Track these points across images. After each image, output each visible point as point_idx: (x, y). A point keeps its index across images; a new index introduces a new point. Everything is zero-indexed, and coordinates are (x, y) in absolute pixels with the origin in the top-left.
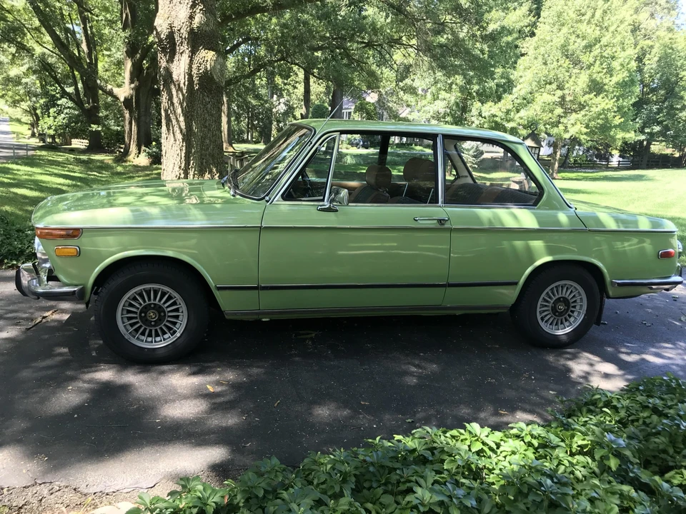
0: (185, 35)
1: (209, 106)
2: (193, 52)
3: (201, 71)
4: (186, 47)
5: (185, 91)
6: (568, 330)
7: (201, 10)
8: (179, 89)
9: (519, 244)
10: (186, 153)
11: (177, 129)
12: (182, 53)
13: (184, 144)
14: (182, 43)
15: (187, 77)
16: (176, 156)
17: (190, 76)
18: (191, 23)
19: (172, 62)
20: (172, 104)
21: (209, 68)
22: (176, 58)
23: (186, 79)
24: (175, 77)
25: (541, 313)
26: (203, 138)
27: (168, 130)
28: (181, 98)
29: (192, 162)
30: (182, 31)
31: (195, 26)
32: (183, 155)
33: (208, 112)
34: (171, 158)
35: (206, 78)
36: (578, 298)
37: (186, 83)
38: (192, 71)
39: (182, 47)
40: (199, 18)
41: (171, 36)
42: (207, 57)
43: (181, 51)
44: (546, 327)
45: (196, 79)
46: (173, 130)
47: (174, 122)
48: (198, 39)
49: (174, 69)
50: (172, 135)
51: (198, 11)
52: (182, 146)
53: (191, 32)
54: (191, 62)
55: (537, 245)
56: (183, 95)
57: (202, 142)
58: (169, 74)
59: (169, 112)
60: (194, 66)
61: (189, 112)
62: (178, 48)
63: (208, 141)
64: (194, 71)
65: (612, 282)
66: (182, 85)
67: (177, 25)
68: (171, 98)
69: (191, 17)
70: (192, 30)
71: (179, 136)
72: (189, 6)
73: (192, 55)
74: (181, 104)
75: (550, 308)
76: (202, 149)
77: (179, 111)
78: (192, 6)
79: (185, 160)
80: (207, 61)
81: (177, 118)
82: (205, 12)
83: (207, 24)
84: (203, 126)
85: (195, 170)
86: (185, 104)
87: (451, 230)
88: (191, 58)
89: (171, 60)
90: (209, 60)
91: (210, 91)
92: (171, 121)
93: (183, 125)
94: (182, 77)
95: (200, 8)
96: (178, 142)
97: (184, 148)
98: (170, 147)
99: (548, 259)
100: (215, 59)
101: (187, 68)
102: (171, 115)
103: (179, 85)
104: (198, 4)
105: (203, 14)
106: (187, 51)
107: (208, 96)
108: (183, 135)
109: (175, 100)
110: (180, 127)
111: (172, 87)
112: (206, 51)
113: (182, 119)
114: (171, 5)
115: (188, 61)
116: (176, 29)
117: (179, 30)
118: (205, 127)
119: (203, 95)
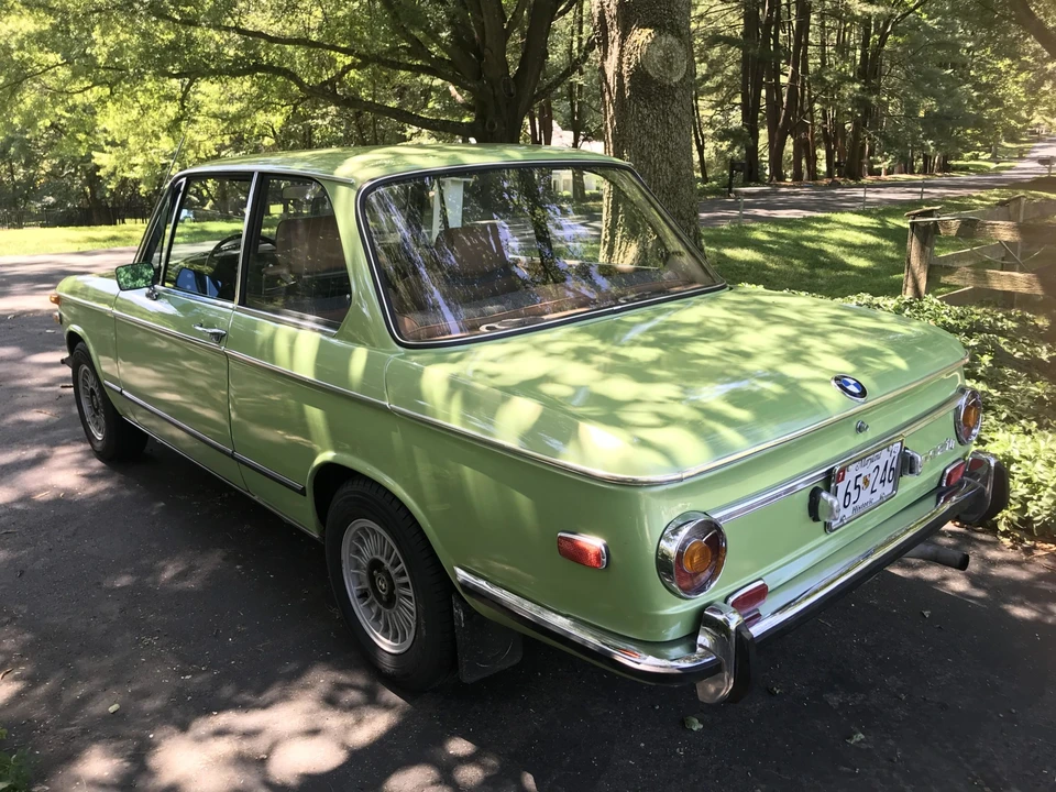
0: (615, 11)
1: (648, 122)
2: (624, 38)
3: (631, 67)
4: (617, 30)
5: (614, 102)
8: (611, 100)
10: (613, 203)
12: (613, 42)
14: (612, 26)
15: (616, 78)
17: (620, 76)
19: (606, 57)
21: (641, 60)
22: (609, 50)
23: (616, 83)
24: (608, 80)
29: (620, 217)
30: (611, 6)
33: (647, 133)
35: (640, 76)
37: (616, 89)
38: (621, 68)
39: (612, 32)
41: (602, 13)
42: (642, 36)
43: (612, 38)
45: (626, 81)
48: (630, 15)
49: (608, 67)
53: (622, 4)
54: (622, 51)
56: (613, 109)
60: (625, 60)
61: (619, 136)
62: (609, 34)
64: (625, 68)
66: (612, 93)
70: (622, 1)
73: (623, 42)
80: (639, 47)
84: (638, 155)
85: (624, 230)
86: (615, 123)
88: (622, 47)
89: (605, 55)
90: (641, 44)
91: (648, 97)
94: (612, 79)
100: (650, 40)
101: (617, 64)
106: (617, 37)
107: (646, 107)
112: (640, 30)
113: (611, 147)
115: (618, 53)
116: (606, 5)
117: (608, 6)
118: (643, 158)
119: (639, 106)
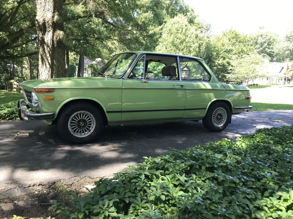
0: (51, 24)
1: (61, 54)
3: (57, 39)
4: (51, 29)
5: (50, 47)
6: (222, 125)
7: (57, 14)
8: (48, 46)
9: (206, 94)
10: (51, 73)
11: (47, 63)
12: (49, 31)
13: (50, 69)
14: (49, 27)
15: (51, 41)
16: (46, 74)
17: (53, 41)
18: (53, 19)
19: (45, 35)
20: (45, 52)
21: (61, 38)
22: (47, 33)
23: (51, 42)
24: (46, 41)
25: (214, 119)
26: (58, 67)
27: (43, 63)
28: (49, 50)
29: (54, 77)
30: (49, 22)
31: (55, 20)
32: (50, 74)
33: (60, 56)
34: (44, 75)
35: (60, 42)
36: (224, 114)
37: (51, 44)
38: (53, 39)
39: (49, 29)
40: (56, 17)
41: (44, 24)
42: (60, 33)
43: (49, 30)
44: (215, 125)
45: (55, 42)
46: (45, 63)
47: (46, 60)
48: (56, 26)
49: (45, 38)
50: (44, 65)
51: (56, 14)
52: (50, 70)
53: (53, 23)
55: (212, 94)
56: (50, 49)
57: (58, 69)
58: (43, 40)
59: (43, 56)
60: (55, 37)
61: (52, 56)
62: (47, 29)
63: (60, 68)
64: (55, 39)
65: (233, 107)
66: (49, 44)
67: (47, 19)
68: (44, 50)
69: (53, 17)
70: (54, 22)
71: (48, 66)
72: (52, 12)
73: (54, 32)
74: (49, 52)
75: (216, 118)
76: (58, 71)
77: (48, 55)
78: (53, 12)
79: (51, 76)
80: (60, 35)
81: (47, 58)
82: (59, 15)
83: (60, 20)
84: (58, 62)
86: (51, 52)
87: (185, 89)
88: (53, 33)
89: (44, 34)
90: (61, 34)
91: (61, 47)
92: (44, 60)
93: (50, 61)
94: (49, 41)
95: (57, 13)
96: (47, 69)
97: (50, 71)
98: (44, 71)
99: (215, 99)
100: (63, 34)
101: (51, 38)
102: (44, 57)
103: (48, 44)
104: (56, 12)
105: (58, 16)
106: (51, 31)
107: (60, 50)
108: (50, 66)
109: (46, 51)
110: (48, 62)
111: (45, 45)
112: (60, 31)
113: (49, 59)
114: (44, 11)
115: (52, 35)
116: (46, 21)
117: (48, 22)
118: (59, 62)
119: (58, 49)
